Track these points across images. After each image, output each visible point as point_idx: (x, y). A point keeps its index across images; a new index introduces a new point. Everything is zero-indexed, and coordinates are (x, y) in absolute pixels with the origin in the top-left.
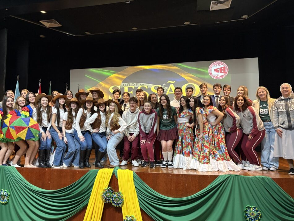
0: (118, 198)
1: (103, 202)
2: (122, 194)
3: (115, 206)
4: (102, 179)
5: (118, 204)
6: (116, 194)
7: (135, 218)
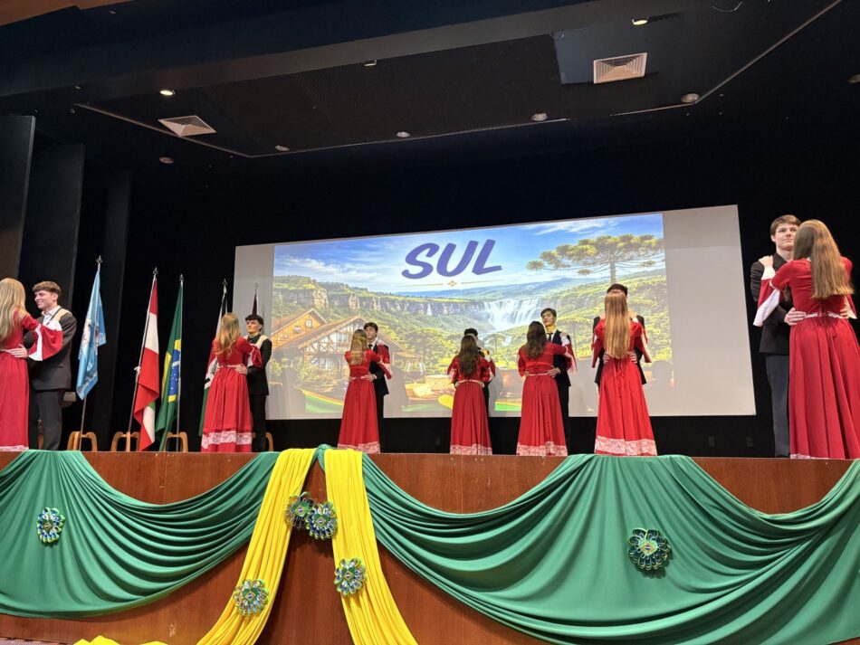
0: (324, 516)
1: (288, 526)
2: (333, 508)
3: (316, 536)
4: (286, 475)
5: (324, 533)
6: (320, 509)
7: (363, 564)
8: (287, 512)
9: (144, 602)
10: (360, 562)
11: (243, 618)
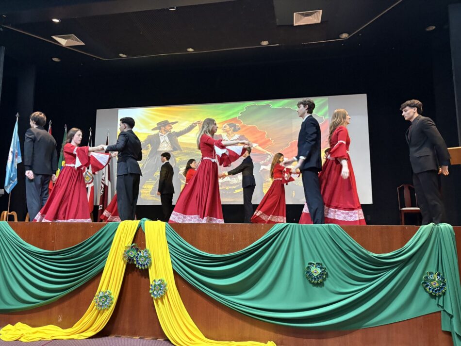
0: (144, 257)
1: (124, 262)
2: (149, 252)
3: (140, 267)
4: (123, 234)
5: (144, 266)
6: (142, 253)
7: (165, 282)
8: (124, 254)
9: (43, 304)
10: (164, 281)
11: (99, 312)
